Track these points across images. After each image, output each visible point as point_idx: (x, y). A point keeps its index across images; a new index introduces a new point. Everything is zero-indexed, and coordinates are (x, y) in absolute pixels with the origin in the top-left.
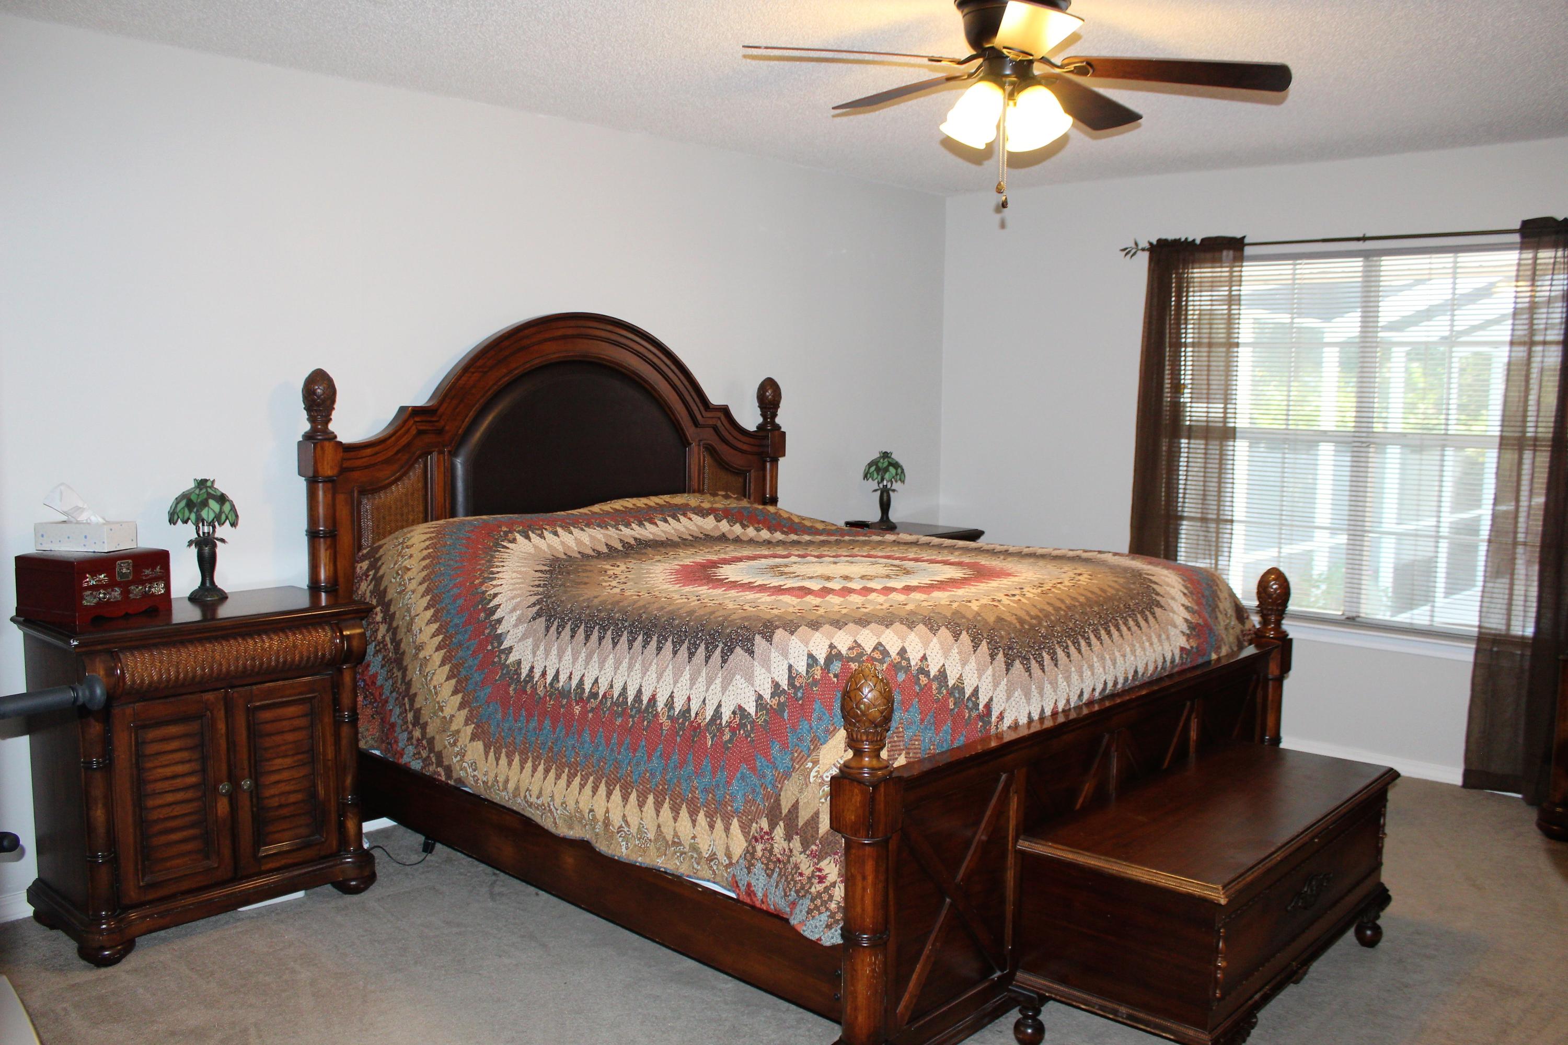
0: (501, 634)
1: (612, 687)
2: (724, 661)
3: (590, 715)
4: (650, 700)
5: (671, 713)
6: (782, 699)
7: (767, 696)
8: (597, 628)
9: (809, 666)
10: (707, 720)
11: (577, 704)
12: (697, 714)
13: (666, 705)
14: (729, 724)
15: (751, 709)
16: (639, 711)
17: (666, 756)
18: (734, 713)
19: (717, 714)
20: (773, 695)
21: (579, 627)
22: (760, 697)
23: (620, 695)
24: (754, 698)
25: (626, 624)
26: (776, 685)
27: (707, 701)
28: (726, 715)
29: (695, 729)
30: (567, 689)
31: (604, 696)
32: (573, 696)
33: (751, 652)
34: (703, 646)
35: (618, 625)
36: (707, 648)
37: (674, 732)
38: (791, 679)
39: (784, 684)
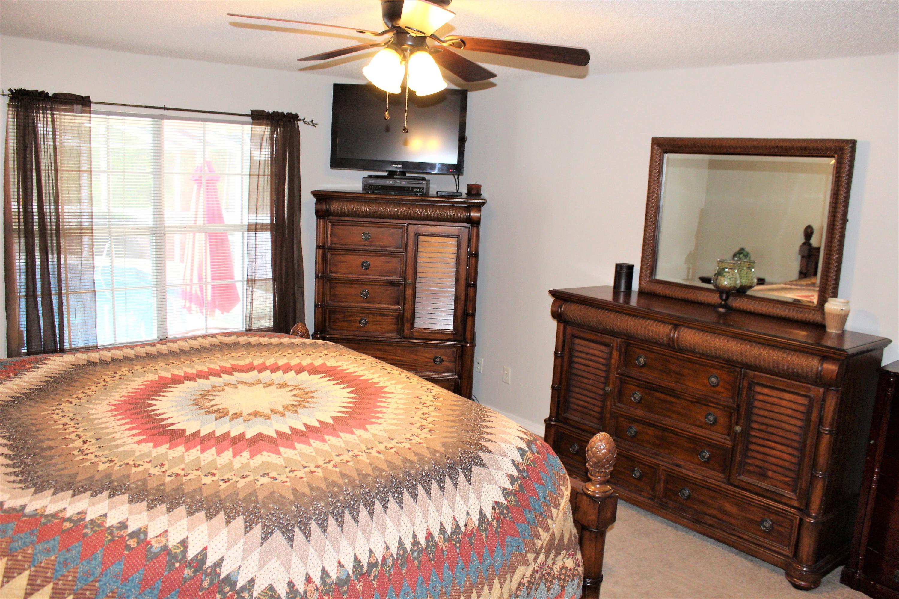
0: (228, 575)
1: (388, 548)
2: (469, 480)
3: (375, 582)
4: (427, 538)
5: (447, 536)
6: (519, 482)
7: (509, 486)
8: (347, 511)
9: (522, 455)
10: (477, 525)
11: (359, 582)
12: (466, 525)
13: (440, 534)
14: (493, 518)
15: (502, 500)
16: (421, 550)
17: (451, 568)
18: (494, 508)
19: (482, 515)
20: (512, 484)
21: (327, 520)
22: (504, 489)
23: (399, 549)
24: (501, 492)
25: (372, 494)
26: (511, 477)
27: (470, 512)
28: (489, 514)
29: (470, 536)
30: (344, 577)
31: (384, 559)
32: (353, 578)
33: (483, 465)
34: (447, 477)
35: (366, 499)
36: (451, 478)
37: (452, 548)
38: (517, 467)
39: (515, 473)
